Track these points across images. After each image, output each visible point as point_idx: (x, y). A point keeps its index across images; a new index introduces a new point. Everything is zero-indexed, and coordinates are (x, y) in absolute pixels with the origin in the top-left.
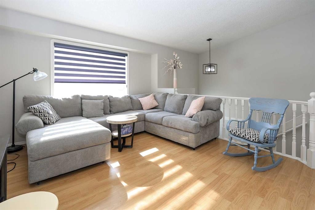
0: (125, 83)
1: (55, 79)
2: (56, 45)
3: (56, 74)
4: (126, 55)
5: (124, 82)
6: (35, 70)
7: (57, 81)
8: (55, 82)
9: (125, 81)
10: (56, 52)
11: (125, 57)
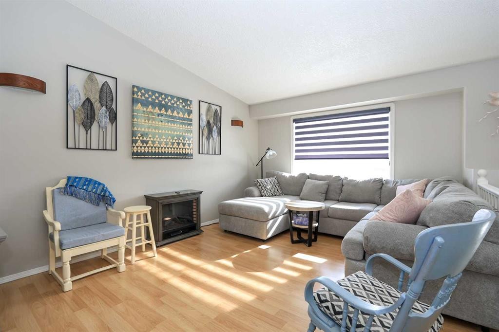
0: (388, 158)
1: (296, 156)
2: (296, 121)
3: (297, 151)
4: (387, 110)
5: (385, 157)
6: (268, 149)
7: (297, 158)
8: (295, 159)
9: (387, 154)
10: (297, 128)
11: (388, 113)
